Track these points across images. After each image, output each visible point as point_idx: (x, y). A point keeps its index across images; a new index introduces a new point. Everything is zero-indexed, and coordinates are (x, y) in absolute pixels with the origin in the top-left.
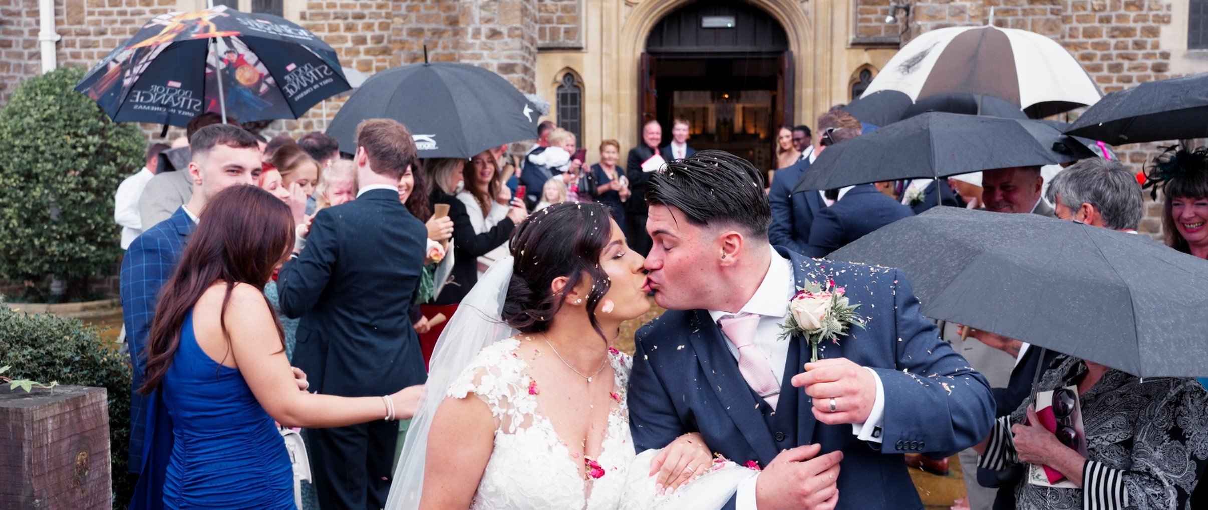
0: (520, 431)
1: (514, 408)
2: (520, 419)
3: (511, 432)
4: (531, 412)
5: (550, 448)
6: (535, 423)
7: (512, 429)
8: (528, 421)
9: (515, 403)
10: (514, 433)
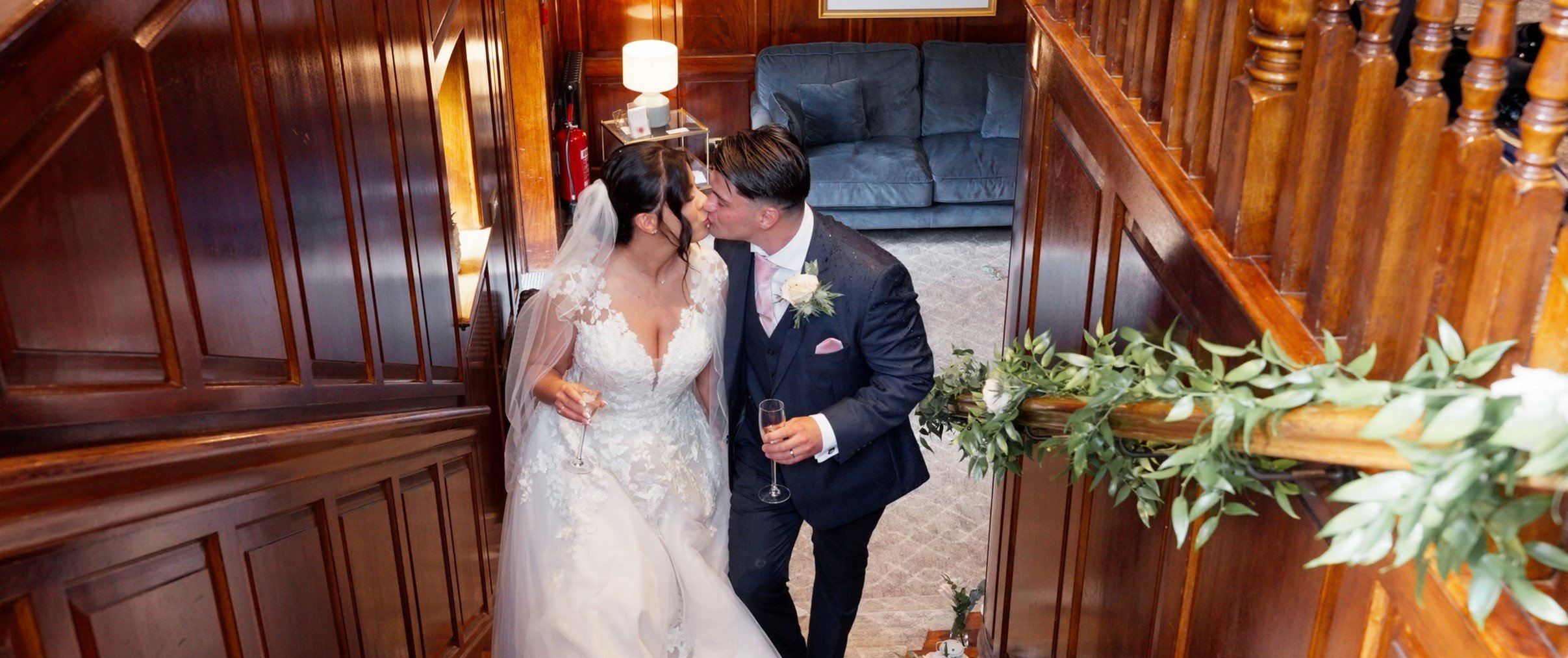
0: (599, 323)
1: (592, 305)
2: (597, 314)
3: (592, 323)
4: (607, 308)
5: (622, 334)
6: (610, 316)
7: (592, 321)
8: (604, 315)
9: (593, 301)
10: (595, 324)
